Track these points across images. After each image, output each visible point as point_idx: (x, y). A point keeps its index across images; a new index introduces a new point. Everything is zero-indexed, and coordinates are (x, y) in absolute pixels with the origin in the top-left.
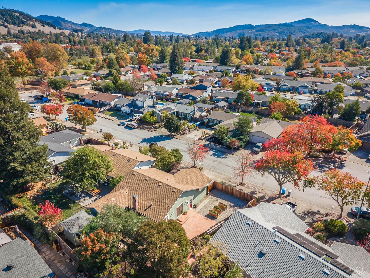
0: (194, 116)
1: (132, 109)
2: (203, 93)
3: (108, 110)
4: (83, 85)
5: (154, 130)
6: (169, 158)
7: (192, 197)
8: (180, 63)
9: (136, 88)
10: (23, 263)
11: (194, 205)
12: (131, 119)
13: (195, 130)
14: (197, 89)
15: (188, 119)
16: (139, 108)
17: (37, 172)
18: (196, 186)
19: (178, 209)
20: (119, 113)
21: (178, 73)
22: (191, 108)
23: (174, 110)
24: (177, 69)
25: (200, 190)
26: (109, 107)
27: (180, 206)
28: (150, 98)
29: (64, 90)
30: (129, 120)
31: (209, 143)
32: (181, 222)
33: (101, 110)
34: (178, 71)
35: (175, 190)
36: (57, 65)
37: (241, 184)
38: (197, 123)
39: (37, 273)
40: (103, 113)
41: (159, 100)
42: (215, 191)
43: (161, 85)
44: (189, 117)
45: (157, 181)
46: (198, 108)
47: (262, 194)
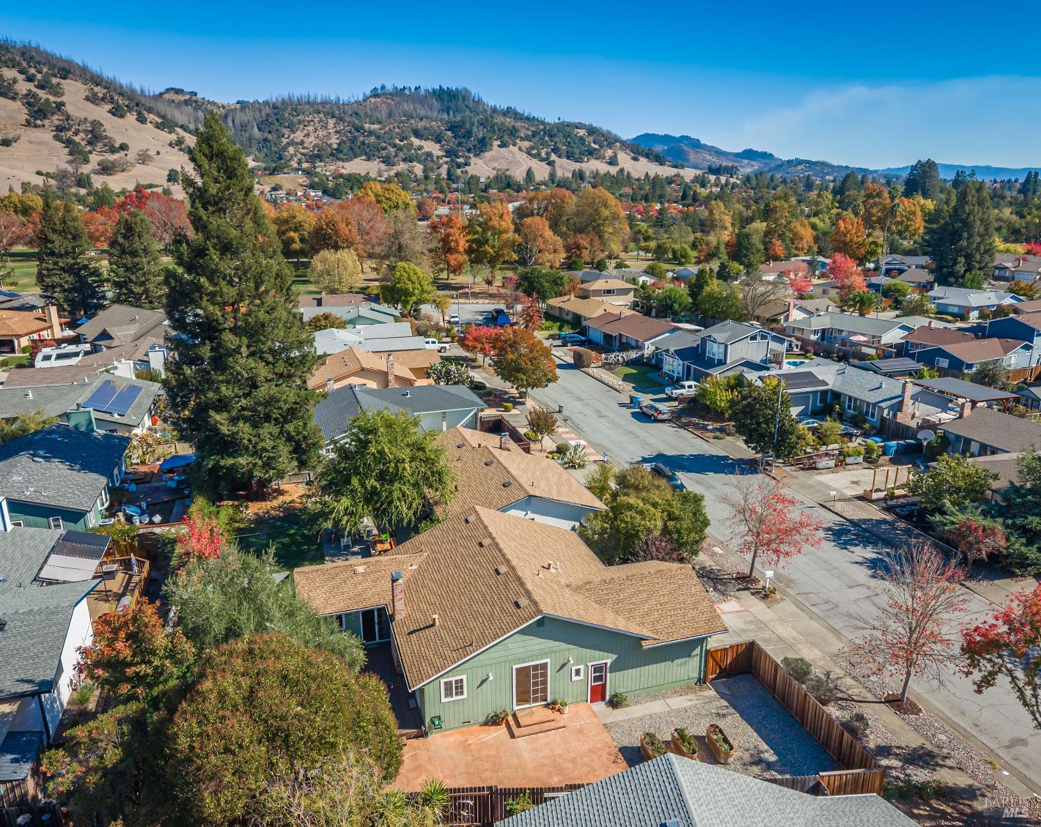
0: (895, 416)
1: (689, 368)
2: (1007, 350)
3: (628, 364)
4: (609, 292)
5: (715, 438)
6: (641, 513)
7: (609, 659)
8: (978, 249)
9: (758, 312)
10: (27, 629)
11: (616, 696)
12: (669, 393)
13: (866, 465)
14: (991, 336)
15: (867, 426)
16: (712, 363)
17: (267, 451)
18: (642, 624)
19: (523, 673)
20: (652, 375)
21: (962, 286)
22: (891, 387)
23: (824, 383)
24: (960, 268)
25: (646, 645)
26: (633, 355)
27: (535, 667)
28: (753, 338)
29: (555, 302)
30: (664, 396)
31: (889, 517)
32: (519, 726)
33: (606, 359)
34: (963, 277)
35: (523, 602)
36: (591, 244)
37: (897, 703)
38: (894, 443)
39: (26, 665)
40: (610, 369)
41: (815, 354)
42: (743, 685)
43: (862, 315)
44: (873, 416)
45: (504, 555)
46: (919, 389)
47: (970, 782)
